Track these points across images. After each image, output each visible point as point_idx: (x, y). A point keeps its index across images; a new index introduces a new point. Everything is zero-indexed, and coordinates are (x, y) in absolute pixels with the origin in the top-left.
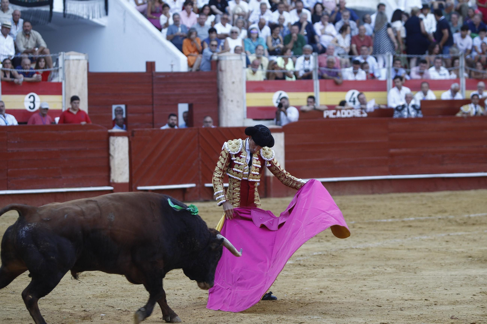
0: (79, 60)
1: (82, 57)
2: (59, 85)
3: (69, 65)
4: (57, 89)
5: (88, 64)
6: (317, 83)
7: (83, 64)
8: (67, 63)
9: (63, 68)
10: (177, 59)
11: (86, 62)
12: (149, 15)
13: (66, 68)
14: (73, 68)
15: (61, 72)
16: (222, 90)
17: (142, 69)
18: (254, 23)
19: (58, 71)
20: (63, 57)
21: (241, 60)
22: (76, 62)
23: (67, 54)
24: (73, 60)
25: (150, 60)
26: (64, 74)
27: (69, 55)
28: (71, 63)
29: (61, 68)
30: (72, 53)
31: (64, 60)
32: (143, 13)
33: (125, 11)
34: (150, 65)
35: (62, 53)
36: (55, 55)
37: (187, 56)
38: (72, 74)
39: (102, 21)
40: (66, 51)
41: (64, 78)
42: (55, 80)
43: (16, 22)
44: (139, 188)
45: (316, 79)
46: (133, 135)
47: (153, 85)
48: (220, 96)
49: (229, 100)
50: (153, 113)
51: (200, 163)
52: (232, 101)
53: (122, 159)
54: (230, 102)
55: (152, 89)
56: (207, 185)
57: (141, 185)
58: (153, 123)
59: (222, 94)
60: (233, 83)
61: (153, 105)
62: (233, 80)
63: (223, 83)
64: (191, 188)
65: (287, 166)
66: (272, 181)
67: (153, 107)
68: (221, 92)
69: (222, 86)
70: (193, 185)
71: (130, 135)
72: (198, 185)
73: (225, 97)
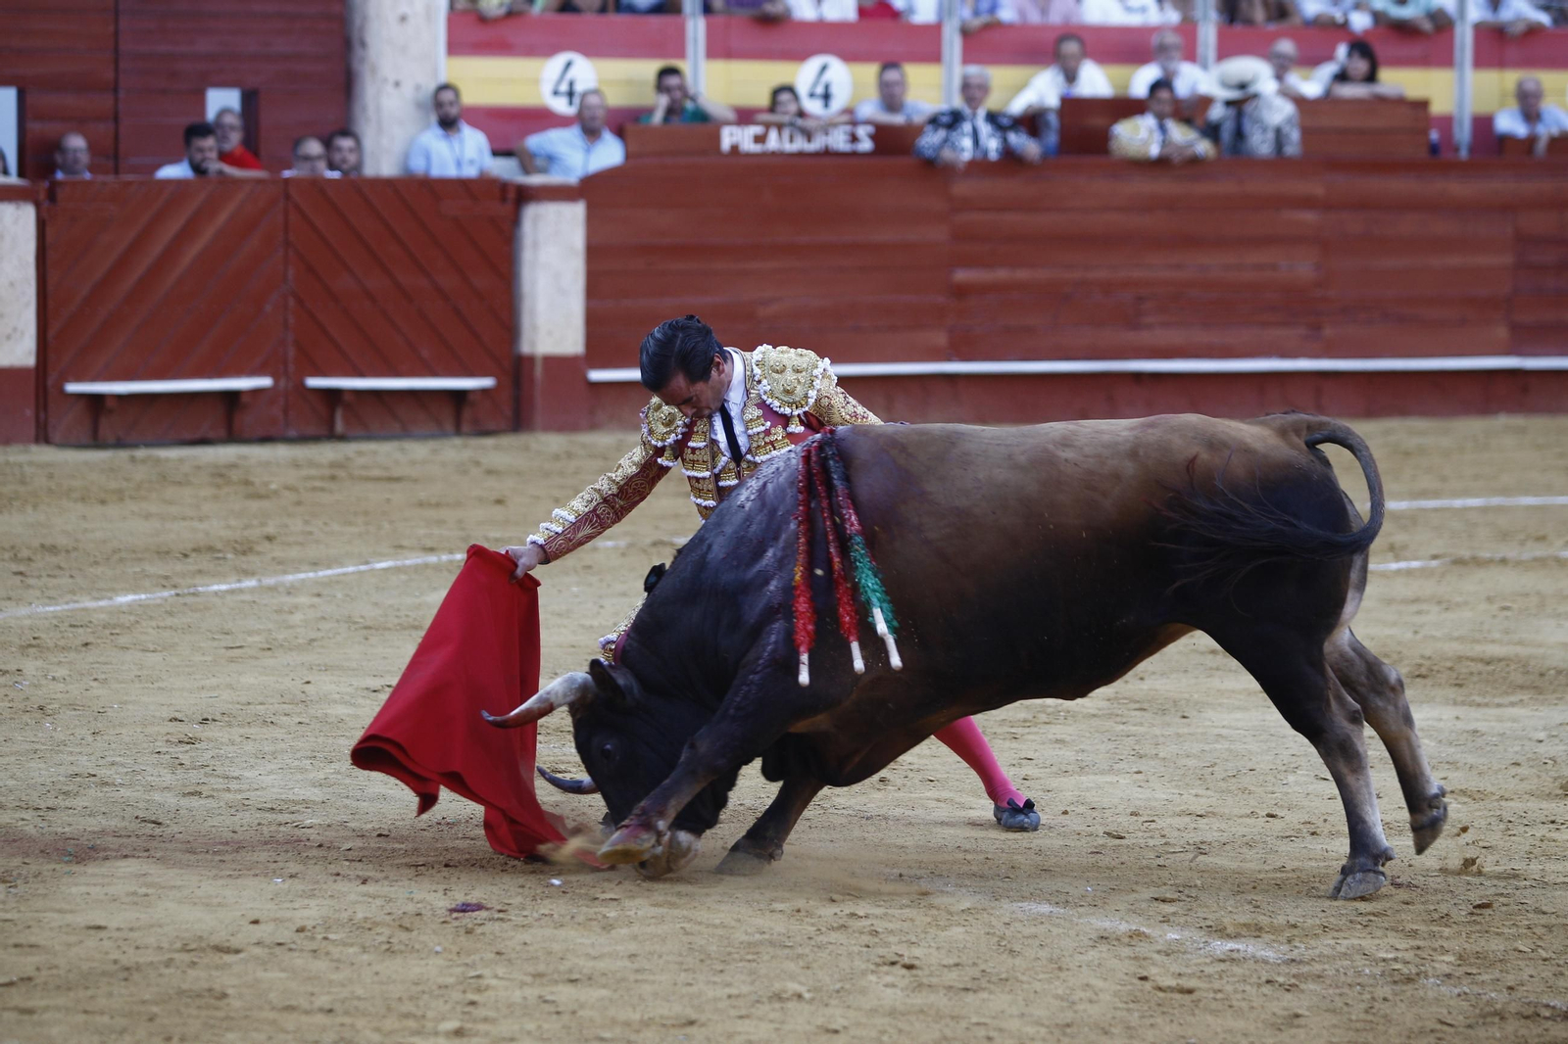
6: (696, 27)
16: (363, 44)
44: (72, 388)
45: (694, 14)
46: (52, 196)
47: (116, 21)
48: (356, 65)
49: (385, 80)
50: (116, 119)
51: (292, 302)
52: (397, 84)
53: (12, 284)
54: (389, 88)
55: (116, 33)
56: (314, 382)
57: (79, 379)
58: (116, 156)
59: (363, 60)
60: (403, 19)
61: (116, 90)
62: (404, 9)
63: (365, 18)
64: (256, 392)
65: (593, 321)
66: (539, 371)
67: (116, 100)
68: (358, 51)
69: (362, 29)
70: (265, 382)
71: (42, 196)
72: (282, 383)
73: (374, 70)
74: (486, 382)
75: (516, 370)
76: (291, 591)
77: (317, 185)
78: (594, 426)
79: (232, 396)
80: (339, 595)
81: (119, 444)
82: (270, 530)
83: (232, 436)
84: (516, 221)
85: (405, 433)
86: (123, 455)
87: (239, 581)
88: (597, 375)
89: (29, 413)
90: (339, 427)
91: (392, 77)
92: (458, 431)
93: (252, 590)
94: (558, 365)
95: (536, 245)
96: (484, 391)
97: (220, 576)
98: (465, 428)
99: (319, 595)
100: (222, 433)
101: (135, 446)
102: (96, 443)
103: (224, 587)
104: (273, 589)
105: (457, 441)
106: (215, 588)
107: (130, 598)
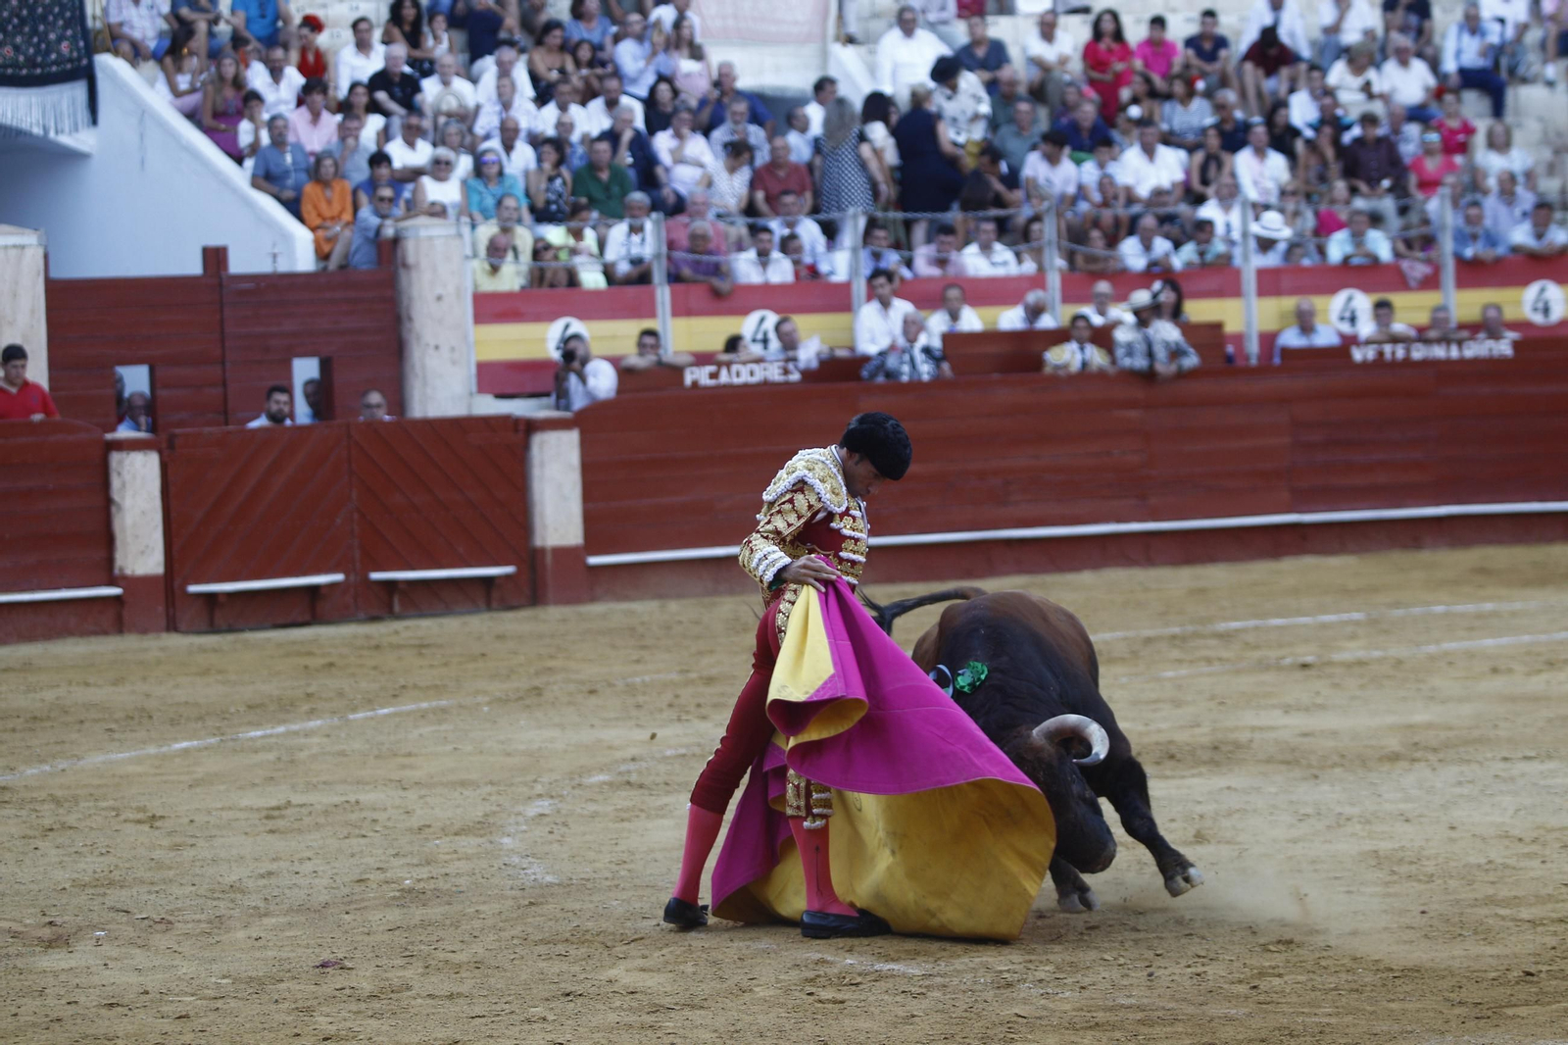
0: (23, 247)
1: (30, 239)
5: (46, 257)
6: (663, 294)
7: (33, 258)
10: (287, 237)
11: (40, 252)
12: (208, 121)
14: (5, 270)
16: (410, 319)
17: (194, 267)
18: (487, 137)
21: (460, 235)
22: (13, 252)
25: (214, 241)
32: (191, 116)
33: (143, 113)
34: (215, 257)
37: (313, 229)
38: (5, 287)
39: (82, 140)
44: (193, 589)
45: (661, 284)
46: (171, 445)
47: (222, 311)
48: (405, 334)
49: (428, 345)
50: (224, 384)
51: (356, 516)
52: (437, 347)
53: (143, 512)
54: (431, 351)
55: (222, 321)
56: (376, 576)
57: (198, 582)
58: (226, 413)
59: (410, 330)
60: (439, 298)
61: (223, 363)
62: (439, 291)
63: (410, 299)
64: (332, 586)
65: (589, 519)
66: (549, 559)
67: (224, 371)
68: (406, 325)
69: (408, 308)
70: (339, 577)
71: (164, 445)
72: (352, 578)
73: (418, 338)
74: (509, 569)
75: (531, 559)
76: (308, 734)
77: (374, 428)
78: (593, 599)
79: (314, 589)
80: (343, 735)
81: (231, 630)
82: (310, 690)
83: (314, 618)
84: (526, 446)
85: (448, 610)
86: (230, 637)
87: (273, 728)
88: (593, 560)
89: (161, 609)
90: (397, 608)
91: (432, 343)
92: (489, 607)
93: (278, 736)
94: (562, 553)
95: (542, 465)
96: (507, 577)
97: (258, 725)
98: (494, 604)
99: (328, 736)
100: (307, 617)
101: (241, 630)
102: (213, 629)
103: (259, 733)
104: (296, 733)
105: (486, 616)
106: (253, 734)
107: (185, 744)
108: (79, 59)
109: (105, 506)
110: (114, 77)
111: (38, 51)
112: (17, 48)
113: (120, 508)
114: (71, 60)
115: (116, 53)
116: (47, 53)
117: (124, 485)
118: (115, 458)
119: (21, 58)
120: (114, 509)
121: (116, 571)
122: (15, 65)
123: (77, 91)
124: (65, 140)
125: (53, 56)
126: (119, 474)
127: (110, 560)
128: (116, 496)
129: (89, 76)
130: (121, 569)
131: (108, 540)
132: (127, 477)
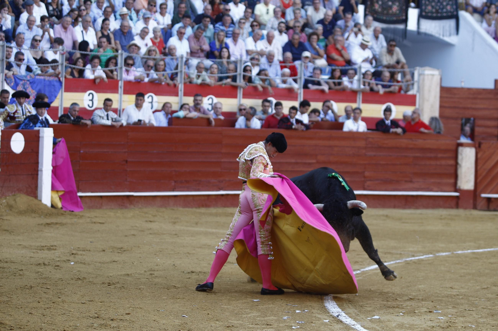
0: (433, 75)
1: (436, 72)
2: (414, 97)
3: (424, 80)
4: (411, 101)
5: (441, 79)
7: (437, 79)
8: (422, 77)
9: (418, 82)
11: (439, 77)
13: (421, 82)
14: (427, 83)
15: (416, 86)
17: (492, 86)
19: (413, 84)
20: (419, 72)
22: (430, 77)
23: (423, 69)
24: (428, 75)
26: (419, 87)
27: (424, 70)
28: (426, 77)
29: (417, 81)
30: (427, 68)
31: (420, 75)
33: (475, 32)
35: (418, 68)
36: (412, 69)
38: (426, 88)
39: (452, 39)
40: (422, 65)
41: (418, 91)
42: (410, 93)
43: (377, 37)
44: (483, 195)
46: (479, 146)
53: (468, 168)
57: (485, 193)
71: (477, 146)
81: (495, 210)
86: (494, 213)
89: (471, 201)
102: (489, 210)
107: (488, 249)
108: (453, 12)
109: (456, 165)
110: (465, 19)
111: (440, 8)
112: (433, 7)
113: (460, 166)
114: (450, 12)
115: (466, 10)
116: (443, 9)
117: (462, 159)
118: (460, 149)
119: (434, 10)
120: (458, 166)
121: (458, 187)
122: (432, 13)
123: (452, 22)
124: (447, 39)
125: (445, 10)
126: (461, 154)
127: (455, 184)
128: (459, 161)
129: (457, 18)
130: (459, 187)
131: (456, 176)
132: (464, 155)
